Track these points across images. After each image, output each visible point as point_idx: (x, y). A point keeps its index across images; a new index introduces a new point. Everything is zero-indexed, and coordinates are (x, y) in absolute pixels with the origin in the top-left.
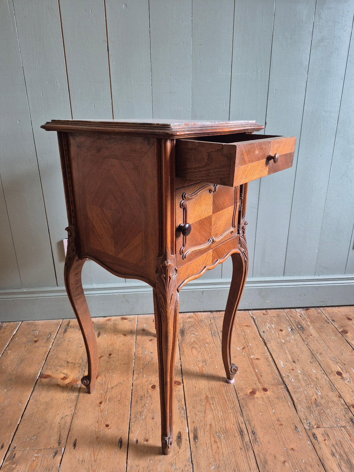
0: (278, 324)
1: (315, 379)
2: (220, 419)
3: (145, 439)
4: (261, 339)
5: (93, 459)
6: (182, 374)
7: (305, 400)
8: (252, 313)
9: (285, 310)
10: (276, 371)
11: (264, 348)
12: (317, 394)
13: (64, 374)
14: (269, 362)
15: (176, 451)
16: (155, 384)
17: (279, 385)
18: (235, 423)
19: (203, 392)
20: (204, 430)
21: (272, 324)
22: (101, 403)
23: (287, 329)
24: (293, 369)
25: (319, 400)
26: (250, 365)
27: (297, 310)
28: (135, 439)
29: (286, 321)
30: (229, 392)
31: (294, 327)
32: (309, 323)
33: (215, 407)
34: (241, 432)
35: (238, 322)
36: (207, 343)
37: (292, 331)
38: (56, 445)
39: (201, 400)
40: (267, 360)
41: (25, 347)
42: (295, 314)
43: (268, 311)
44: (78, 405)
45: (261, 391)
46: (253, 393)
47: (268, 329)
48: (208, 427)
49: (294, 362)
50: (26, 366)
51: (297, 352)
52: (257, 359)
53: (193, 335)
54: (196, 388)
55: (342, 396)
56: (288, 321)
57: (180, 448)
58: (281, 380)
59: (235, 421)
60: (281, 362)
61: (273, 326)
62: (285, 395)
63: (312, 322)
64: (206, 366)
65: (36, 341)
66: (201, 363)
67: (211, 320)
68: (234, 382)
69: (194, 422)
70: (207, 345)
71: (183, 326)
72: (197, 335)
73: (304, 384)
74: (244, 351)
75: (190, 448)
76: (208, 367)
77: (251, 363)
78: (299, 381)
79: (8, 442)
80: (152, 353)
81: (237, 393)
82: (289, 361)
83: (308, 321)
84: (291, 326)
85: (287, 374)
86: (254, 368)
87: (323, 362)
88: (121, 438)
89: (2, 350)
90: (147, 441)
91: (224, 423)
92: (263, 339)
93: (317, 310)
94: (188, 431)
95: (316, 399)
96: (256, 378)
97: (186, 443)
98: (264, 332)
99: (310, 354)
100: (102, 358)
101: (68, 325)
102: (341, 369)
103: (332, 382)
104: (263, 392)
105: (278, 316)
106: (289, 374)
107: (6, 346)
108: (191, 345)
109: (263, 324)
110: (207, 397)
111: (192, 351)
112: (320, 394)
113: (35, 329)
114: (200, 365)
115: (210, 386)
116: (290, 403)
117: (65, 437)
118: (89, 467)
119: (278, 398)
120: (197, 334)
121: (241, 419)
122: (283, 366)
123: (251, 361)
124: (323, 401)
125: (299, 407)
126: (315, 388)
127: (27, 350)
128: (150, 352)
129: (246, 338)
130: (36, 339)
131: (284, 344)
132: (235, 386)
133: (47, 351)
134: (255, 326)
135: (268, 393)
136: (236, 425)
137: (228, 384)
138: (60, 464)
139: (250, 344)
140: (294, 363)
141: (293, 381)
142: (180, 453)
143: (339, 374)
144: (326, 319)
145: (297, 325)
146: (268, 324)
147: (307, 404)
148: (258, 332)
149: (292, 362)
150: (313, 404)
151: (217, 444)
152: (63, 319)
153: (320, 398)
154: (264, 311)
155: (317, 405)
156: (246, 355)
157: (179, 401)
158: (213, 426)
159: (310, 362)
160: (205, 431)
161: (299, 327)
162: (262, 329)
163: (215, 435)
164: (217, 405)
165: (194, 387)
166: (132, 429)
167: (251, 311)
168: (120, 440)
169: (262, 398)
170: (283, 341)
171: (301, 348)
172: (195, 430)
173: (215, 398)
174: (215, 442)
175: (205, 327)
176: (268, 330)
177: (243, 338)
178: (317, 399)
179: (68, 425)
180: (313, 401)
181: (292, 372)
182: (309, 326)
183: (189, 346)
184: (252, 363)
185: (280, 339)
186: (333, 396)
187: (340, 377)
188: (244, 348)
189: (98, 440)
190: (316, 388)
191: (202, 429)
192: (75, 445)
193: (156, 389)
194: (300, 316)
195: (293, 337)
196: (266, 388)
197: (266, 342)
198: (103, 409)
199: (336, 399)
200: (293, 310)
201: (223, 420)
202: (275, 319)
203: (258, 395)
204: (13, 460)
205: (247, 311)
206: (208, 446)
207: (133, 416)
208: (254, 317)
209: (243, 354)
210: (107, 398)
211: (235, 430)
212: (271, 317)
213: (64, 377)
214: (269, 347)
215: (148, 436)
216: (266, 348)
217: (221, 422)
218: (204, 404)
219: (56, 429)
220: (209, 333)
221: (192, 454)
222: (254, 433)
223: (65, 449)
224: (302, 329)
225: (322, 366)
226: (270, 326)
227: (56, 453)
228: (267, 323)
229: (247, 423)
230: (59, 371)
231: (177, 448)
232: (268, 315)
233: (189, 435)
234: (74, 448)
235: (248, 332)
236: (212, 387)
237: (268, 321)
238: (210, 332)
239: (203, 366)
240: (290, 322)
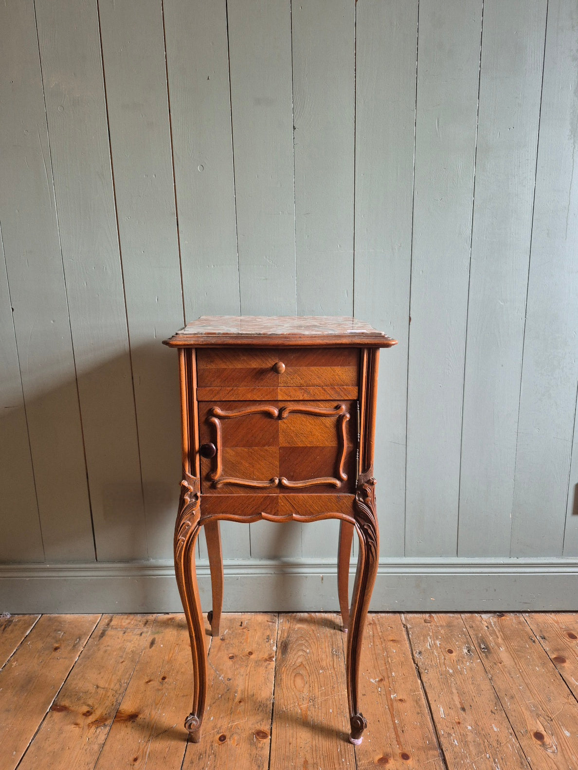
0: (447, 639)
1: (495, 744)
4: (414, 666)
6: (272, 720)
8: (406, 618)
9: (462, 615)
10: (430, 725)
11: (417, 682)
13: (88, 705)
14: (420, 707)
16: (225, 734)
17: (430, 749)
19: (302, 754)
21: (437, 638)
22: (135, 760)
23: (461, 649)
24: (459, 723)
26: (388, 710)
27: (484, 616)
29: (461, 635)
30: (344, 756)
31: (473, 647)
32: (500, 640)
35: (380, 634)
36: (322, 668)
37: (469, 653)
39: (295, 767)
40: (417, 703)
41: (40, 656)
42: (478, 623)
43: (433, 615)
44: (101, 761)
45: (398, 759)
46: (384, 760)
47: (429, 647)
49: (463, 709)
50: (34, 689)
51: (471, 692)
52: (401, 700)
53: (301, 653)
54: (291, 745)
56: (465, 635)
58: (435, 740)
60: (441, 708)
61: (438, 643)
62: (438, 769)
63: (506, 638)
64: (313, 709)
65: (56, 649)
66: (305, 702)
67: (336, 628)
70: (321, 671)
71: (288, 637)
72: (307, 653)
73: (473, 750)
74: (381, 685)
76: (317, 709)
77: (389, 708)
78: (466, 744)
80: (230, 680)
81: (357, 759)
82: (455, 705)
83: (500, 637)
84: (468, 644)
85: (448, 730)
86: (393, 716)
87: (513, 713)
89: (4, 661)
92: (417, 666)
93: (518, 617)
96: (393, 735)
98: (420, 653)
99: (493, 697)
100: (151, 683)
101: (108, 625)
102: (544, 727)
103: (524, 750)
104: (400, 760)
105: (449, 625)
106: (452, 732)
107: (12, 654)
108: (295, 671)
109: (422, 638)
110: (306, 762)
111: (294, 681)
113: (59, 627)
114: (304, 706)
115: (314, 743)
120: (308, 651)
122: (443, 716)
123: (390, 704)
126: (492, 759)
127: (42, 662)
128: (226, 679)
129: (388, 661)
130: (57, 645)
131: (451, 675)
133: (69, 667)
134: (407, 642)
135: (410, 762)
139: (393, 673)
140: (462, 712)
141: (456, 743)
143: (539, 736)
144: (532, 634)
145: (478, 642)
146: (430, 640)
148: (410, 652)
149: (460, 710)
152: (103, 614)
154: (427, 615)
156: (383, 693)
157: (259, 766)
159: (492, 712)
161: (483, 646)
162: (419, 647)
165: (288, 743)
167: (405, 615)
170: (451, 671)
171: (479, 685)
173: (319, 765)
175: (323, 640)
176: (427, 649)
177: (383, 662)
181: (456, 727)
182: (499, 646)
183: (291, 670)
184: (391, 708)
185: (446, 668)
187: (539, 742)
188: (381, 680)
190: (494, 760)
193: (226, 743)
194: (487, 627)
195: (468, 664)
196: (408, 753)
197: (421, 670)
200: (476, 615)
202: (442, 631)
203: (391, 764)
205: (398, 615)
208: (409, 626)
209: (379, 690)
210: (146, 752)
212: (437, 626)
213: (88, 712)
214: (424, 679)
216: (419, 681)
220: (327, 650)
224: (487, 650)
225: (510, 720)
226: (433, 642)
228: (429, 637)
230: (82, 701)
232: (432, 623)
235: (394, 651)
236: (317, 746)
237: (431, 634)
238: (330, 649)
239: (308, 708)
240: (468, 637)
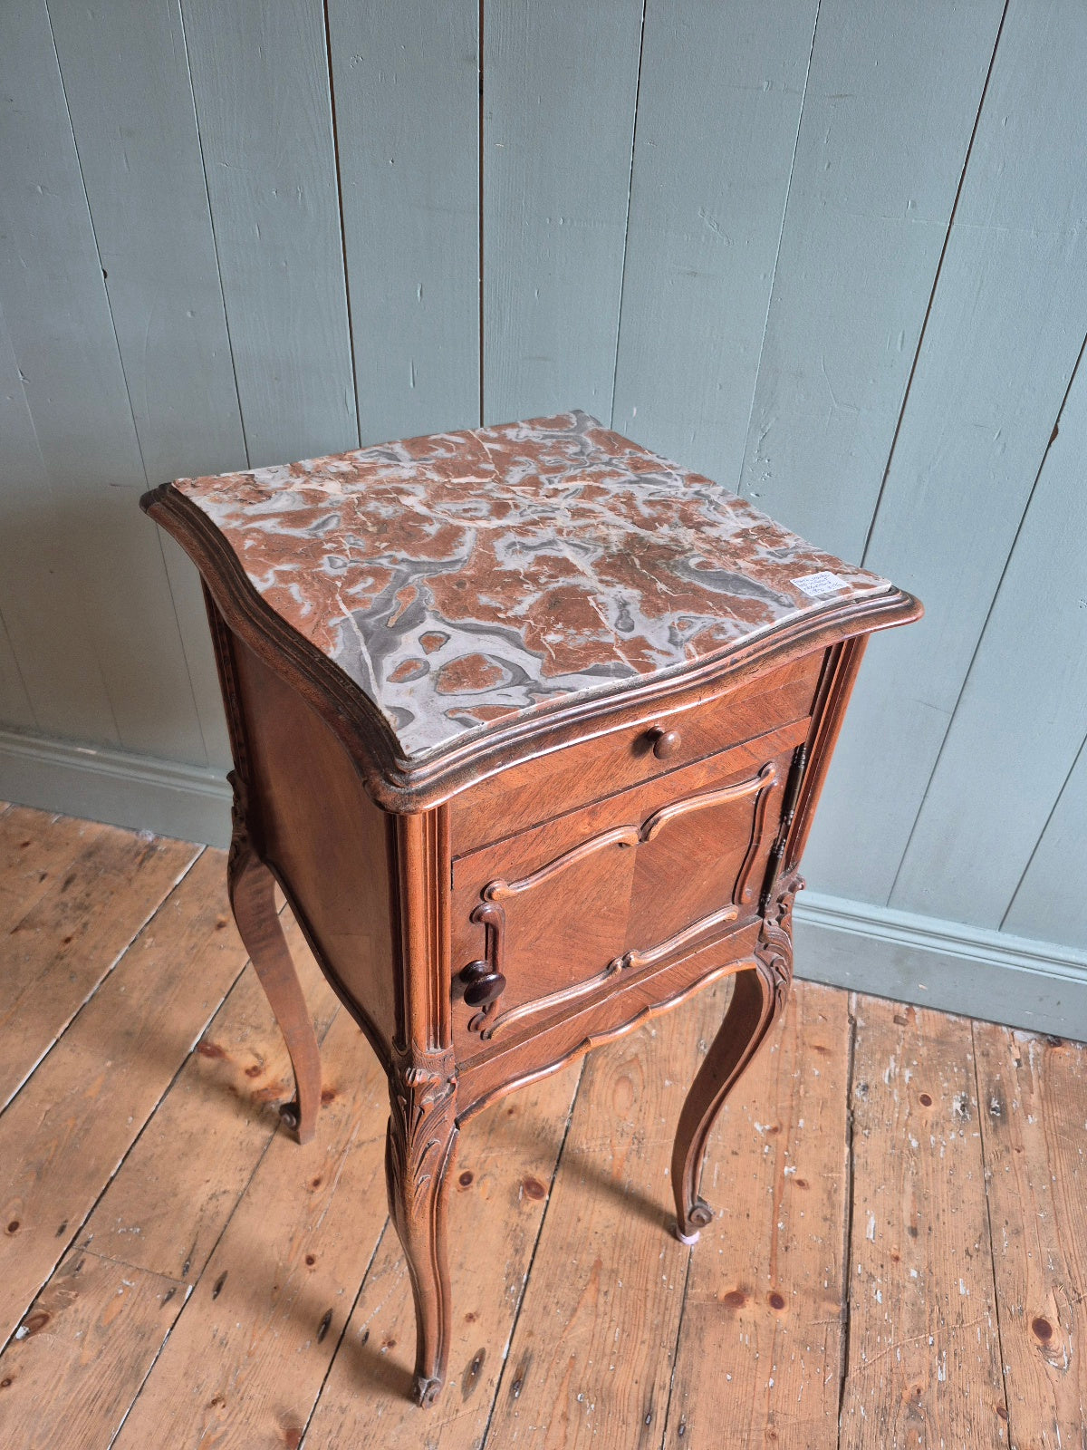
0: (927, 1070)
1: (951, 1319)
2: (608, 1351)
3: (389, 1338)
4: (845, 1112)
5: (247, 1346)
6: (558, 1162)
7: (883, 1382)
8: (858, 1004)
9: (975, 1025)
10: (841, 1248)
11: (841, 1151)
12: (932, 1375)
13: (257, 1056)
14: (833, 1206)
15: (454, 1405)
16: (472, 1171)
17: (827, 1298)
18: (643, 1381)
19: (594, 1246)
20: (548, 1370)
21: (909, 1064)
22: (317, 1183)
23: (950, 1101)
24: (897, 1258)
25: (929, 1397)
26: (770, 1197)
27: (1018, 1036)
28: (363, 1329)
29: (959, 1069)
30: (668, 1271)
31: (974, 1101)
32: (1034, 1100)
33: (608, 1309)
34: (647, 1416)
35: (798, 1027)
37: (963, 1111)
38: (177, 1273)
39: (577, 1269)
40: (829, 1197)
41: (190, 936)
42: (1002, 1048)
43: (916, 1009)
44: (261, 1171)
45: (763, 1302)
46: (736, 1299)
47: (886, 1080)
48: (564, 1364)
49: (914, 1232)
50: (175, 1001)
51: (940, 1200)
52: (801, 1183)
53: (638, 1034)
54: (580, 1224)
55: (1012, 1412)
56: (967, 1072)
57: (465, 1400)
58: (841, 1280)
59: (645, 1372)
60: (872, 1219)
61: (908, 1074)
62: (830, 1341)
63: (1047, 1097)
64: (636, 1160)
65: (220, 926)
66: (625, 1140)
67: (718, 994)
68: (697, 1243)
69: (531, 1334)
70: (667, 1083)
72: (649, 1038)
73: (906, 1320)
74: (772, 1140)
75: (492, 1410)
76: (641, 1161)
77: (773, 1194)
78: (897, 1305)
79: (77, 1221)
81: (690, 1282)
82: (901, 1222)
83: (1036, 1091)
84: (968, 1091)
85: (871, 1267)
86: (776, 1211)
88: (330, 1313)
89: (134, 931)
90: (391, 1344)
91: (612, 1368)
92: (852, 1114)
94: (504, 1356)
95: (919, 1391)
96: (766, 1252)
97: (486, 1390)
98: (866, 1088)
99: (980, 1219)
102: (1058, 1312)
103: (1004, 1348)
104: (767, 1307)
105: (942, 1040)
106: (878, 1273)
107: (148, 920)
108: (621, 1069)
109: (878, 1055)
110: (598, 1264)
111: (615, 1091)
112: (941, 1376)
114: (621, 1149)
115: (621, 1231)
116: (832, 1377)
117: (204, 1254)
118: (231, 1364)
119: (803, 1343)
121: (664, 1373)
122: (871, 1237)
123: (777, 1186)
124: (938, 1407)
125: (853, 1399)
126: (935, 1350)
127: (193, 948)
129: (798, 1092)
130: (223, 918)
131: (912, 1153)
132: (694, 1255)
133: (237, 968)
134: (847, 1058)
135: (783, 1315)
136: (642, 1387)
137: (677, 1242)
138: (172, 1329)
139: (801, 1121)
140: (910, 1237)
141: (879, 1299)
142: (460, 1414)
143: (1042, 1328)
145: (989, 1092)
146: (892, 1064)
147: (883, 1398)
148: (847, 1082)
149: (906, 1232)
150: (903, 1403)
151: (567, 1428)
153: (936, 1389)
154: (905, 1007)
155: (913, 1414)
156: (771, 1158)
157: (517, 1251)
158: (580, 1365)
159: (967, 1252)
160: (552, 1373)
162: (866, 1074)
163: (572, 1396)
164: (617, 1302)
165: (575, 1219)
166: (367, 1294)
167: (860, 996)
168: (326, 1315)
169: (755, 1325)
170: (914, 1144)
171: (960, 1188)
172: (525, 1361)
173: (620, 1275)
174: (565, 1417)
176: (882, 1084)
177: (789, 1091)
178: (922, 1393)
179: (222, 1220)
180: (906, 1394)
181: (888, 1266)
182: (1027, 1111)
183: (614, 1068)
184: (778, 1194)
185: (906, 1134)
186: (980, 1399)
187: (1038, 1341)
188: (775, 1130)
189: (276, 1294)
190: (940, 1352)
191: (546, 1365)
192: (218, 1288)
193: (471, 1190)
194: (1018, 1061)
195: (954, 1136)
196: (783, 1296)
197: (858, 1127)
198: (317, 1206)
199: (984, 1415)
200: (1005, 1028)
201: (614, 1357)
202: (924, 1051)
203: (751, 1310)
204: (74, 1276)
205: (846, 993)
206: (539, 1423)
207: (382, 1255)
208: (859, 1023)
209: (766, 1151)
210: (335, 1174)
211: (633, 1402)
212: (916, 1037)
213: (255, 1068)
214: (858, 1149)
215: (398, 1329)
216: (847, 1150)
217: (605, 1361)
218: (581, 1284)
219: (190, 1226)
220: (690, 1040)
221: (489, 1432)
222: (681, 1431)
223: (194, 1288)
224: (1001, 1115)
225: (998, 1279)
226: (898, 1070)
227: (171, 1295)
228: (892, 1058)
229: (677, 1391)
230: (248, 1044)
231: (460, 1397)
232: (907, 1028)
233: (504, 1368)
234: (215, 1297)
235: (817, 1072)
236: (626, 1234)
237: (898, 1052)
238: (696, 1039)
239: (627, 1155)
240: (971, 1075)
